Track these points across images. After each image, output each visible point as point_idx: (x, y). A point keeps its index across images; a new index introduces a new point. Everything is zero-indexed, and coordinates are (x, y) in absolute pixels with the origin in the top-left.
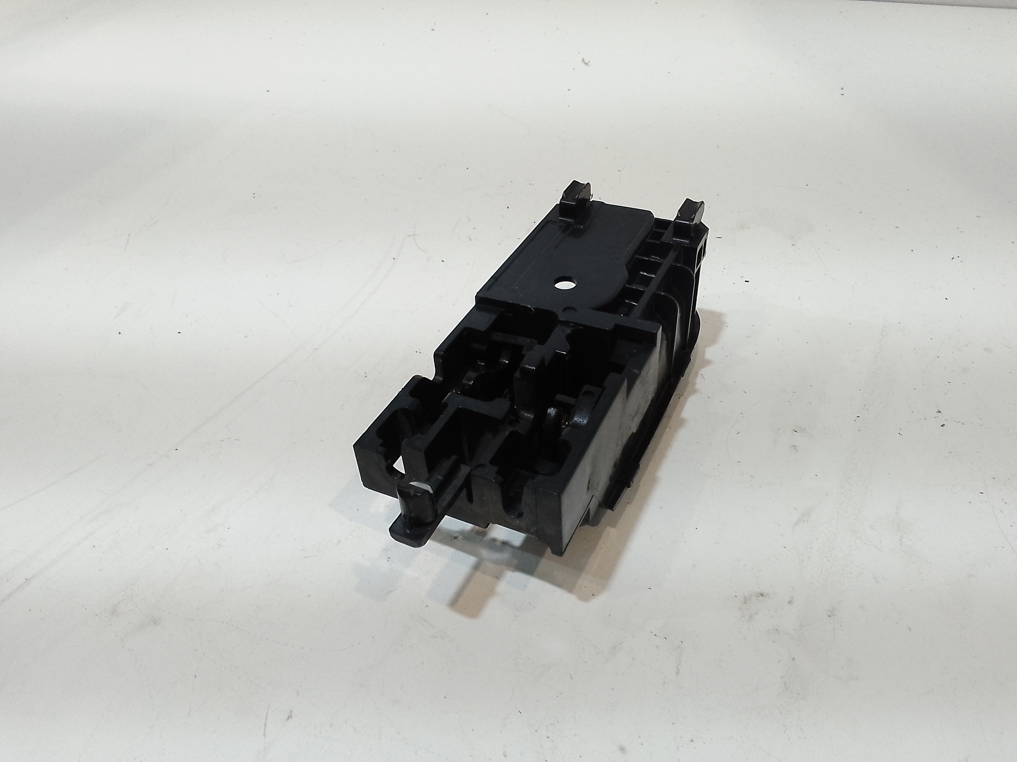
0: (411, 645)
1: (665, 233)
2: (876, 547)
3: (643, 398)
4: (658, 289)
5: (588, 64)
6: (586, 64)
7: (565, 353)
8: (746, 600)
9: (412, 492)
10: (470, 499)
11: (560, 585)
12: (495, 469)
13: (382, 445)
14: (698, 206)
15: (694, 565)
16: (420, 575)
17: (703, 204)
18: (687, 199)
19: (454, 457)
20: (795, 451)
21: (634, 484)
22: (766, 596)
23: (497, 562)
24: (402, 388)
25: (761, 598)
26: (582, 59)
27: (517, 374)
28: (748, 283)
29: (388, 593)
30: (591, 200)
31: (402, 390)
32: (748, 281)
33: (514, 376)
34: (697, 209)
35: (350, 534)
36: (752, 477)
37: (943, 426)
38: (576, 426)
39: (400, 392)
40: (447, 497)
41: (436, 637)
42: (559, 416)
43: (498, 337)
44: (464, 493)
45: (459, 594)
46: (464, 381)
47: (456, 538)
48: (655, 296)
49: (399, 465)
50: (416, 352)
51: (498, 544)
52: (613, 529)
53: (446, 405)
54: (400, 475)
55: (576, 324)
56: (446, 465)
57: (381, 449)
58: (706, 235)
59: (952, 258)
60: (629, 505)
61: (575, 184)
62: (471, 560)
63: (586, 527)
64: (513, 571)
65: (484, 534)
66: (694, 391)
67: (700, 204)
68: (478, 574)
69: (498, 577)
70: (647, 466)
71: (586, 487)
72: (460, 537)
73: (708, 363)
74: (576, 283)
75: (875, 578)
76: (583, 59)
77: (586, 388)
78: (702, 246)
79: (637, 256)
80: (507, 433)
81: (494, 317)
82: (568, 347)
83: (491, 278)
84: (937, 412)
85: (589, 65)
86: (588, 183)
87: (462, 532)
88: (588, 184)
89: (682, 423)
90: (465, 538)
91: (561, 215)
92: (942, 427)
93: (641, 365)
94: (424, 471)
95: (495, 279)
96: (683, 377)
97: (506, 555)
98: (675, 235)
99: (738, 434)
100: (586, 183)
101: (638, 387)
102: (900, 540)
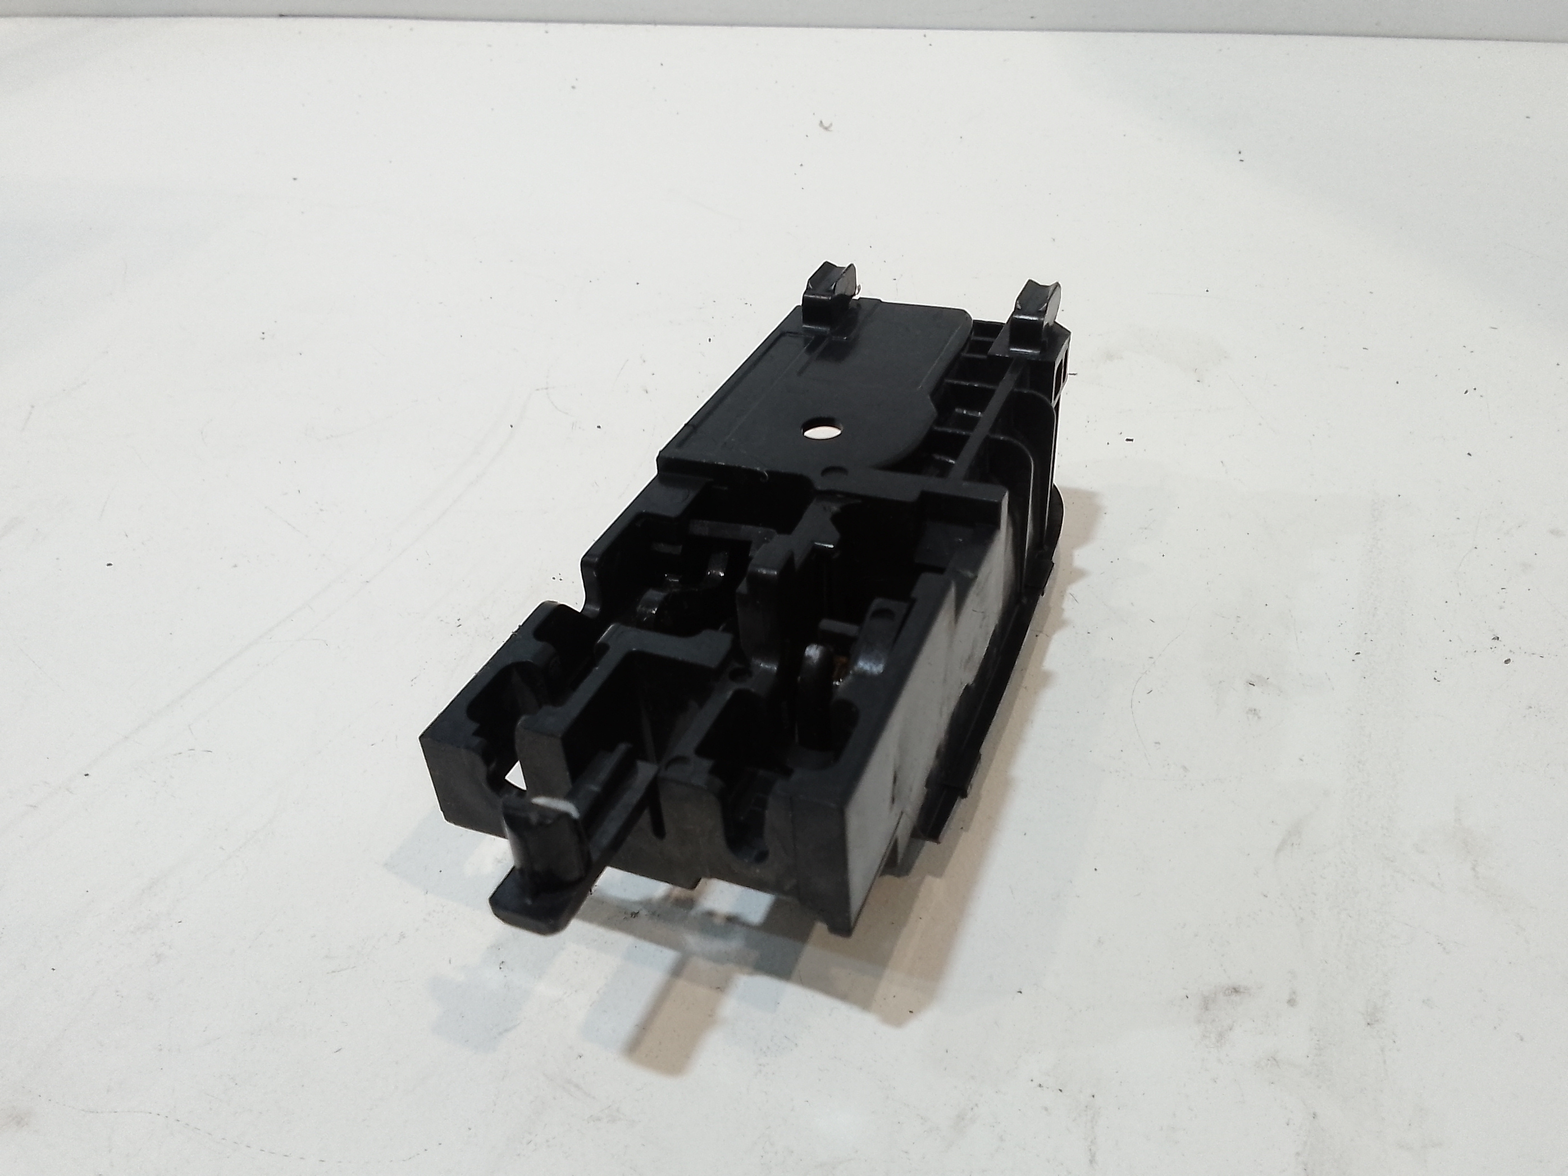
0: (547, 1141)
1: (993, 342)
2: (1433, 885)
3: (981, 627)
4: (993, 430)
5: (830, 129)
6: (826, 129)
7: (832, 546)
8: (1207, 1003)
9: (534, 818)
10: (659, 830)
11: (844, 997)
12: (707, 764)
13: (476, 733)
14: (1049, 295)
15: (1099, 941)
16: (565, 993)
17: (1058, 287)
18: (1030, 281)
19: (622, 747)
20: (1256, 718)
21: (972, 792)
22: (1244, 992)
23: (719, 959)
24: (520, 626)
25: (1235, 998)
26: (819, 122)
27: (743, 587)
28: (1131, 442)
29: (500, 1034)
30: (856, 297)
31: (519, 629)
32: (1132, 440)
33: (737, 591)
34: (1047, 297)
35: (425, 920)
36: (1185, 768)
37: (1507, 661)
38: (863, 676)
39: (516, 632)
40: (610, 827)
41: (599, 1119)
42: (827, 661)
43: (701, 528)
44: (645, 819)
45: (644, 1027)
46: (639, 608)
47: (635, 915)
48: (989, 444)
49: (516, 776)
50: (554, 578)
51: (718, 921)
52: (938, 880)
53: (605, 647)
54: (515, 792)
55: (848, 495)
56: (608, 764)
57: (476, 741)
58: (1067, 341)
59: (1464, 392)
60: (964, 834)
61: (827, 268)
62: (667, 956)
63: (888, 878)
64: (751, 974)
65: (688, 904)
66: (1062, 624)
67: (1051, 289)
68: (681, 984)
69: (721, 987)
70: (991, 760)
71: (888, 795)
72: (644, 913)
73: (1080, 574)
74: (842, 428)
75: (1442, 944)
76: (821, 122)
77: (877, 603)
78: (1062, 361)
79: (950, 381)
80: (729, 694)
81: (692, 495)
82: (836, 535)
83: (684, 427)
84: (1493, 639)
85: (831, 131)
86: (851, 265)
87: (647, 904)
88: (852, 267)
89: (1046, 678)
90: (653, 914)
91: (806, 320)
92: (1507, 663)
93: (976, 564)
94: (562, 775)
95: (692, 428)
96: (1043, 595)
97: (735, 944)
98: (1014, 342)
99: (1151, 693)
100: (847, 266)
101: (972, 600)
102: (1474, 869)
